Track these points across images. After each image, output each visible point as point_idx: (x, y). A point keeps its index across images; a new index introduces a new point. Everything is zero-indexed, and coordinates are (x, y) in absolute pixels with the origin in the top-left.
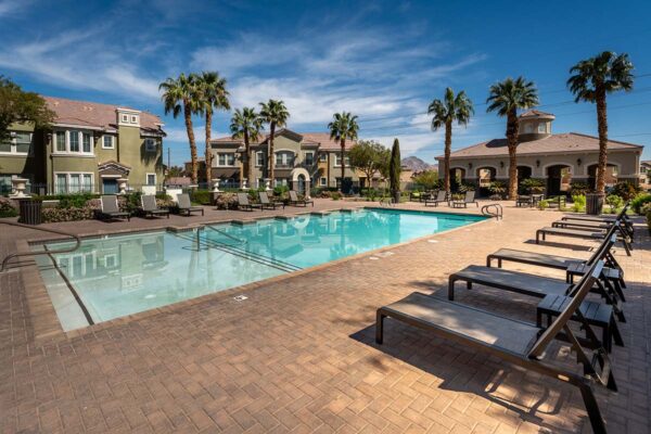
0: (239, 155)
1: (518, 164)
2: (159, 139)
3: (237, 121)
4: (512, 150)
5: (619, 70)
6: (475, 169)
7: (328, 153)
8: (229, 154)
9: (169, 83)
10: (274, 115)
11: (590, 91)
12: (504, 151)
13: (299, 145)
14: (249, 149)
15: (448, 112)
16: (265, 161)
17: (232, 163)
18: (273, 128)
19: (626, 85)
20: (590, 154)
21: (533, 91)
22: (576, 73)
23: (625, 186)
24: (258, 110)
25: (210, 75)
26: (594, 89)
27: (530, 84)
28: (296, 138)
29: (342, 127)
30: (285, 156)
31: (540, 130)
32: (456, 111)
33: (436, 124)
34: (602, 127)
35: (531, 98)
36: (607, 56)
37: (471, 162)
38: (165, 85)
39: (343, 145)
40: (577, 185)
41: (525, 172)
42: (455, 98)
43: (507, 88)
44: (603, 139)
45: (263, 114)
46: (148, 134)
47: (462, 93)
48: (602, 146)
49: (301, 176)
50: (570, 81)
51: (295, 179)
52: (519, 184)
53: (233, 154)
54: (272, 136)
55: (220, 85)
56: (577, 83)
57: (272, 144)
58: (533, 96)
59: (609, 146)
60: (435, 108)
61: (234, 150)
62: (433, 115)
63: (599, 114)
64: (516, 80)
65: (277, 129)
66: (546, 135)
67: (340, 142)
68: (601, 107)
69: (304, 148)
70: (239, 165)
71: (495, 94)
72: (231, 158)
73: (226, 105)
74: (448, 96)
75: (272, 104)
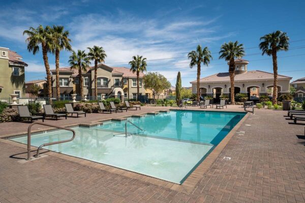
0: (72, 80)
1: (235, 86)
2: (23, 68)
3: (73, 58)
4: (232, 79)
5: (283, 40)
6: (212, 88)
7: (128, 79)
8: (65, 79)
9: (31, 31)
10: (97, 55)
11: (270, 50)
12: (227, 79)
13: (110, 74)
14: (80, 75)
15: (199, 58)
16: (90, 83)
17: (68, 84)
18: (96, 63)
19: (286, 48)
20: (269, 81)
21: (242, 48)
22: (263, 40)
23: (285, 96)
24: (87, 52)
25: (59, 28)
26: (271, 49)
27: (241, 45)
28: (109, 69)
29: (137, 65)
30: (102, 80)
31: (243, 69)
32: (203, 57)
33: (192, 64)
34: (275, 68)
35: (242, 52)
36: (278, 33)
37: (209, 85)
38: (28, 32)
39: (138, 74)
40: (263, 97)
41: (237, 90)
42: (202, 50)
43: (230, 47)
44: (275, 74)
45: (90, 54)
46: (16, 65)
47: (206, 48)
48: (275, 77)
49: (119, 93)
50: (260, 44)
51: (116, 94)
52: (235, 96)
53: (68, 78)
54: (96, 68)
55: (66, 35)
56: (263, 45)
57: (96, 73)
58: (243, 51)
59: (278, 77)
60: (192, 55)
61: (68, 76)
62: (190, 60)
63: (274, 61)
64: (235, 42)
65: (98, 64)
66: (245, 71)
67: (136, 73)
68: (275, 58)
69: (114, 76)
70: (73, 86)
71: (223, 50)
72: (66, 81)
73: (69, 48)
74: (199, 49)
75: (96, 49)
